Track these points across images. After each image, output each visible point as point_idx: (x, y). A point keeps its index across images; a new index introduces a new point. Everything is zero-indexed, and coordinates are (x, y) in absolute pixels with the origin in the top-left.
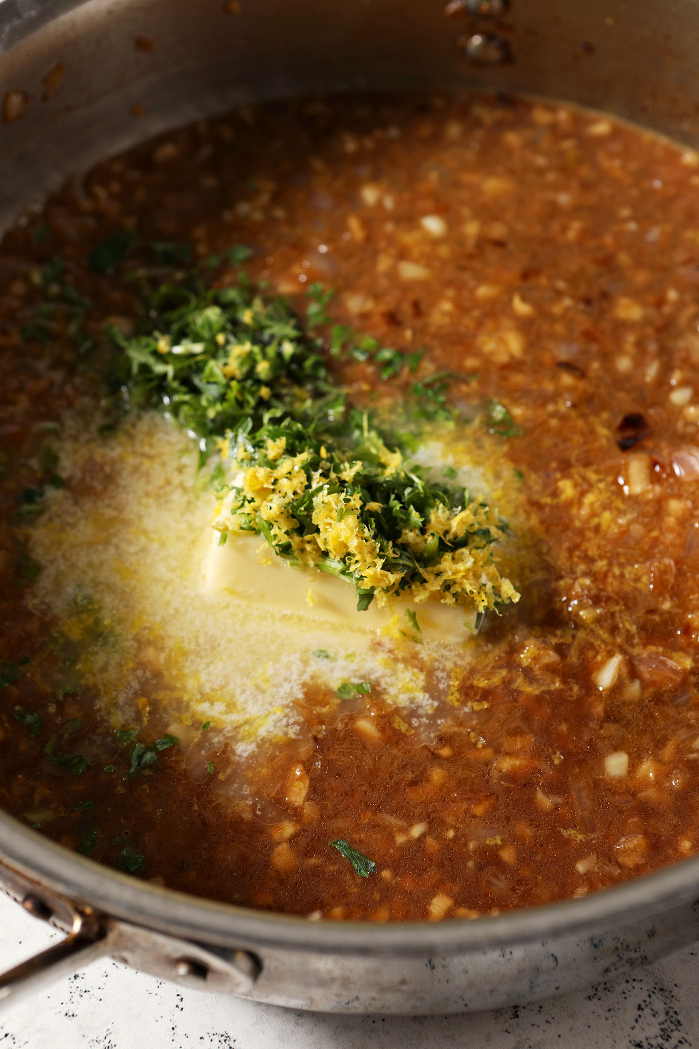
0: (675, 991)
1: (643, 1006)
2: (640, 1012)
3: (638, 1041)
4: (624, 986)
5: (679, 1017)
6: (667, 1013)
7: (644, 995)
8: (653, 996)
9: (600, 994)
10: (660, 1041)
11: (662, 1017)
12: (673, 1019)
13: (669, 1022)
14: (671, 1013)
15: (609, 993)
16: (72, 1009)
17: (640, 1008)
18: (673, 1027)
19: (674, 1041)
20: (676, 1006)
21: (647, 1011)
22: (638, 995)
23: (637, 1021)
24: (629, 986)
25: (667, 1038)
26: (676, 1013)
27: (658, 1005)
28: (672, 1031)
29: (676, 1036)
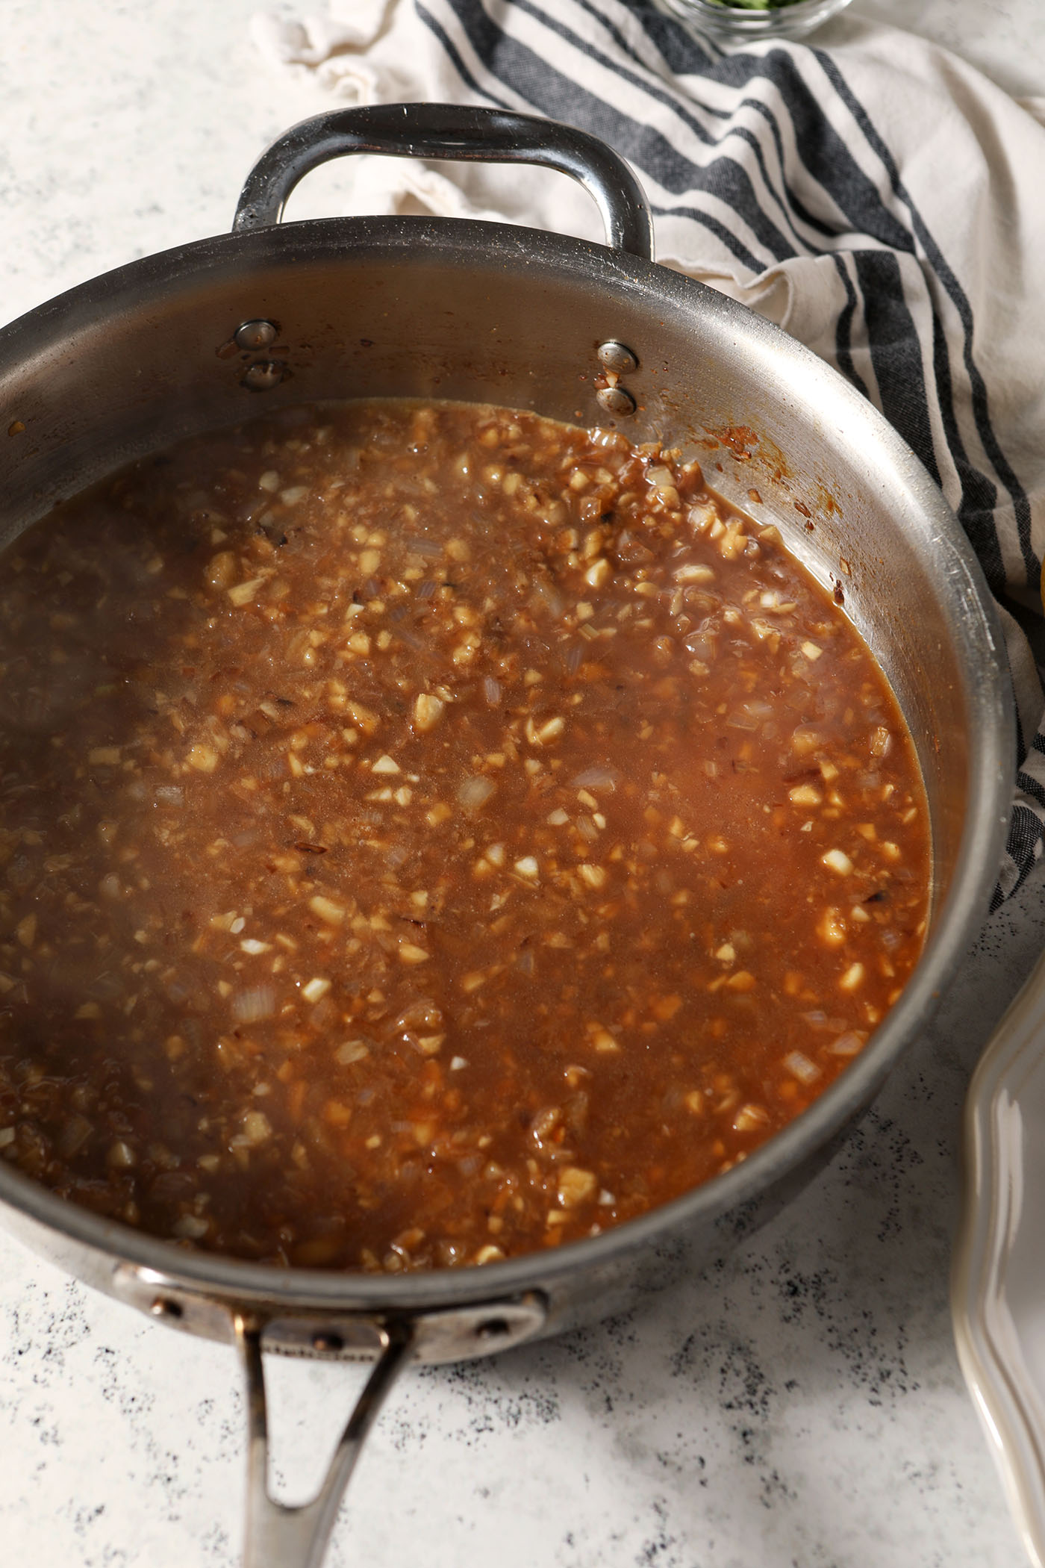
0: (752, 1347)
1: (725, 1368)
2: (725, 1375)
3: (727, 1402)
4: (704, 1354)
5: (761, 1370)
6: (749, 1370)
7: (724, 1358)
8: (734, 1358)
9: (684, 1368)
10: (748, 1397)
11: (745, 1374)
12: (756, 1374)
13: (752, 1378)
14: (752, 1368)
15: (692, 1366)
16: (174, 1511)
17: (723, 1371)
18: (756, 1381)
19: (760, 1394)
20: (756, 1360)
21: (731, 1373)
22: (719, 1359)
23: (723, 1384)
24: (709, 1353)
25: (753, 1392)
26: (757, 1367)
27: (739, 1363)
28: (757, 1385)
29: (761, 1388)
